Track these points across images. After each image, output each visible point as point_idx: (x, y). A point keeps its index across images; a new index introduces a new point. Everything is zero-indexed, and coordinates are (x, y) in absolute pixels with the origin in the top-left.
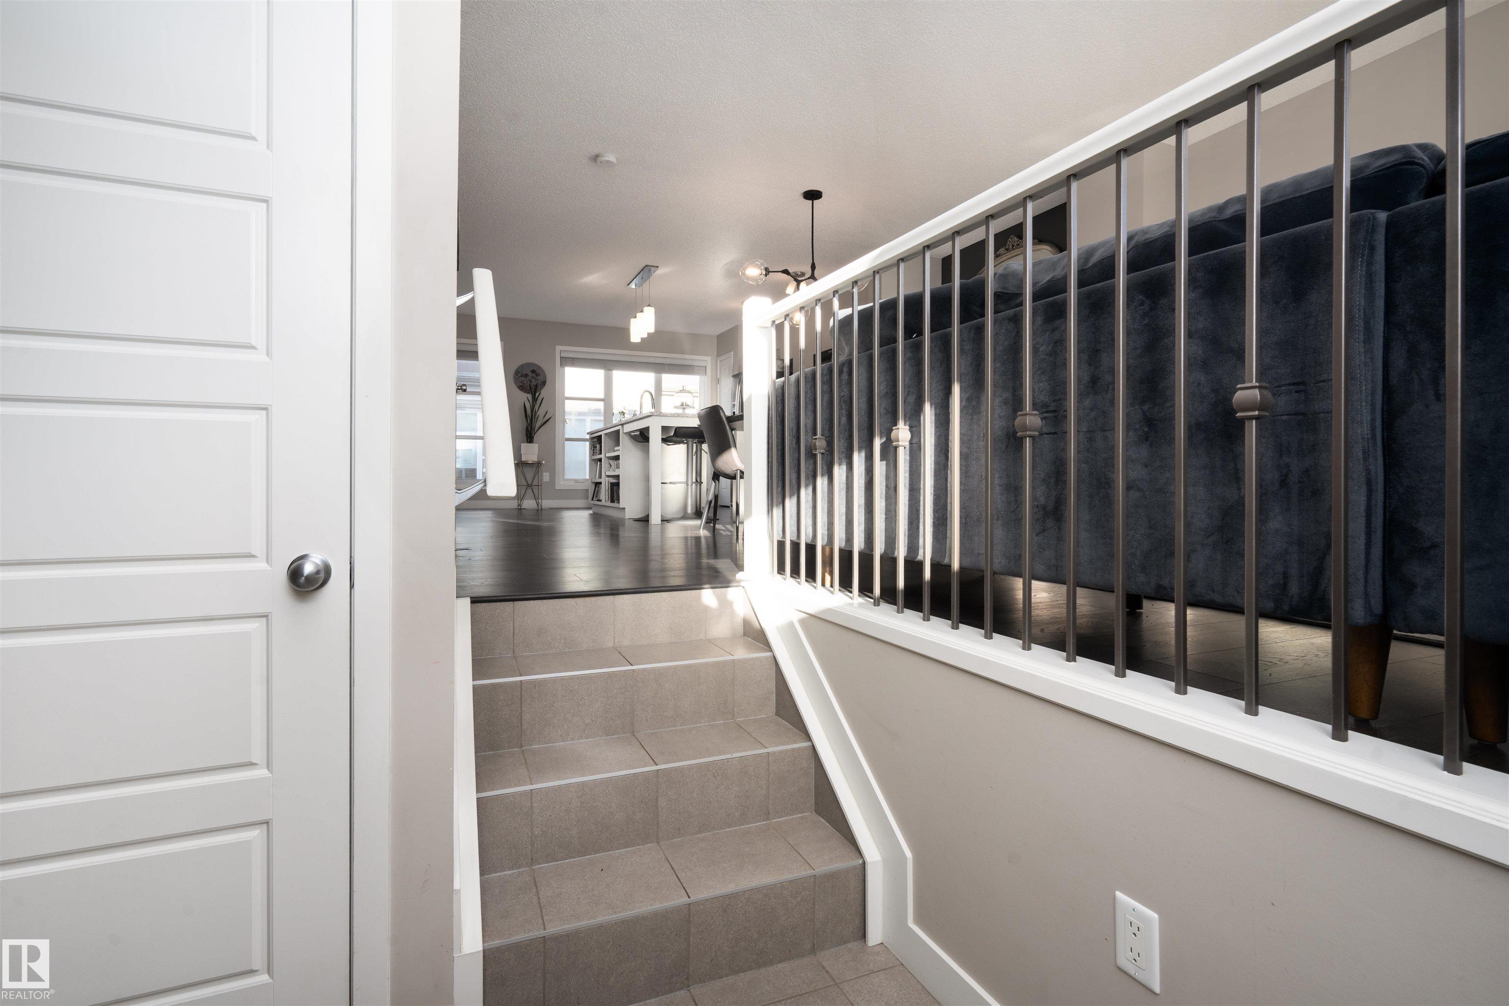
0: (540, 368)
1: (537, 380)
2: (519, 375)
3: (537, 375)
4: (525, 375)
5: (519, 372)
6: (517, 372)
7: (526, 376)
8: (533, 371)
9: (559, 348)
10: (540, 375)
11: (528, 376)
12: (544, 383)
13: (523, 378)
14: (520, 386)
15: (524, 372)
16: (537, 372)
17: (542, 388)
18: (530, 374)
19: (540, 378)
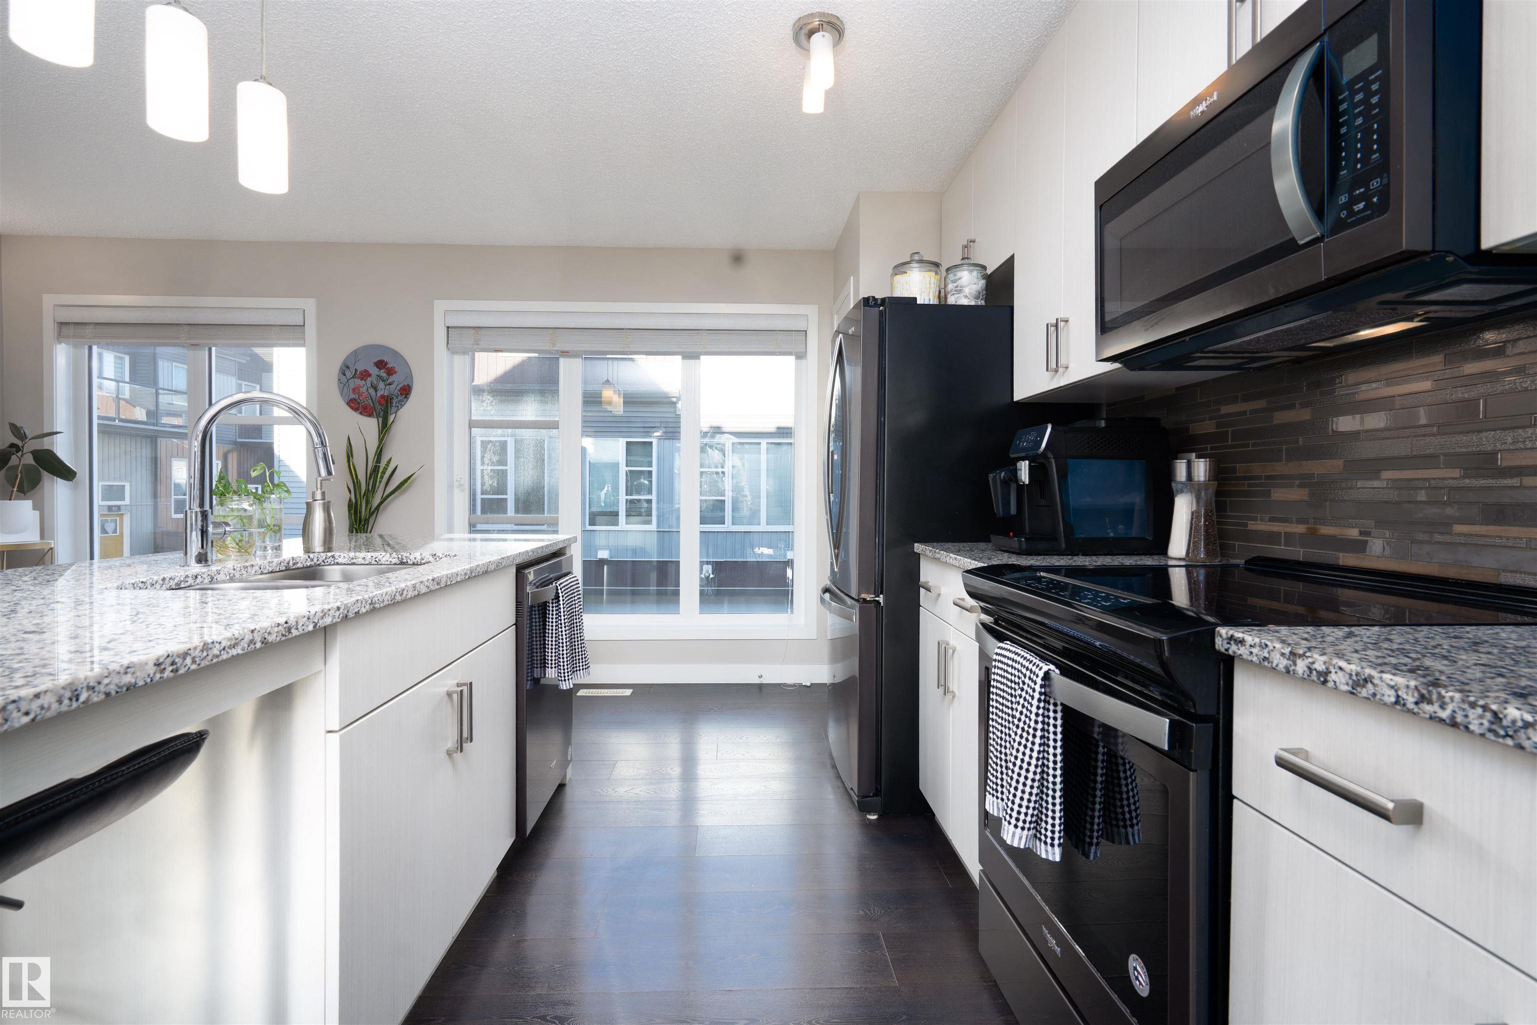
0: (396, 354)
1: (390, 384)
2: (349, 374)
3: (391, 372)
4: (361, 373)
5: (348, 367)
6: (344, 369)
7: (365, 375)
8: (380, 364)
9: (440, 306)
10: (396, 372)
11: (370, 375)
12: (406, 391)
13: (358, 382)
14: (351, 400)
15: (360, 368)
16: (390, 365)
17: (401, 404)
18: (374, 371)
19: (397, 380)
